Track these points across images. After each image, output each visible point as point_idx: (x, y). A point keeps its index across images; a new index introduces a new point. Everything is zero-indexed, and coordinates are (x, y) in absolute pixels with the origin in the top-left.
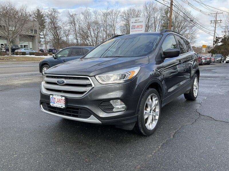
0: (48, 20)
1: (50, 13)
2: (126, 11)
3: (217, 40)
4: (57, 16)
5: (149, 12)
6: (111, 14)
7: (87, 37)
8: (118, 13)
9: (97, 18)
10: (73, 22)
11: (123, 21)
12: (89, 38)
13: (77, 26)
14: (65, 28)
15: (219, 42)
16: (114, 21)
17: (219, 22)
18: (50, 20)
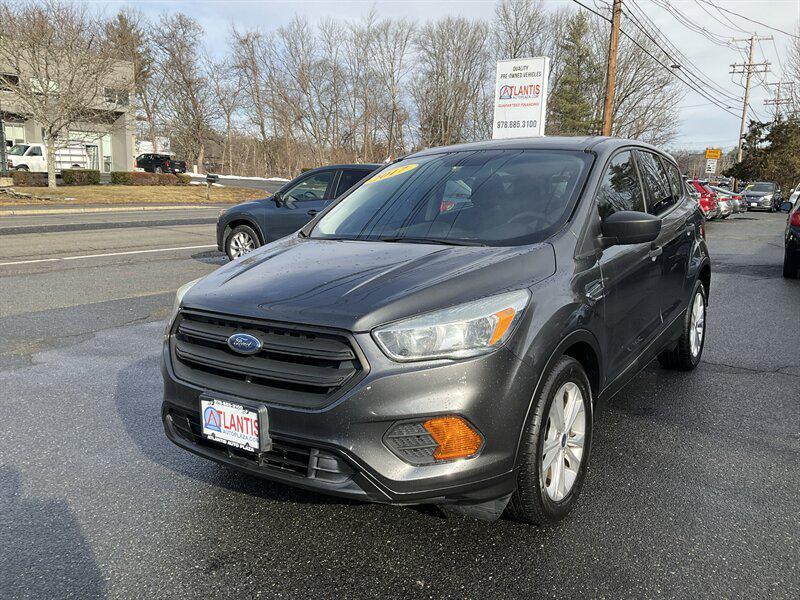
0: (161, 57)
1: (167, 31)
2: (435, 28)
3: (754, 132)
4: (191, 39)
5: (514, 33)
6: (383, 37)
7: (300, 118)
8: (406, 31)
9: (334, 49)
10: (248, 65)
11: (423, 60)
12: (305, 120)
13: (264, 78)
14: (223, 84)
15: (762, 141)
16: (392, 61)
17: (762, 68)
18: (168, 57)
